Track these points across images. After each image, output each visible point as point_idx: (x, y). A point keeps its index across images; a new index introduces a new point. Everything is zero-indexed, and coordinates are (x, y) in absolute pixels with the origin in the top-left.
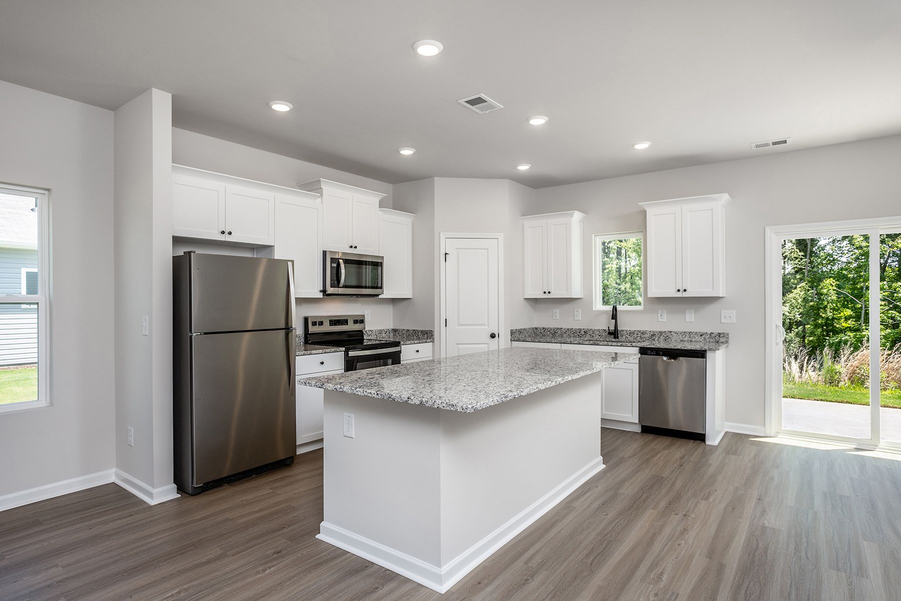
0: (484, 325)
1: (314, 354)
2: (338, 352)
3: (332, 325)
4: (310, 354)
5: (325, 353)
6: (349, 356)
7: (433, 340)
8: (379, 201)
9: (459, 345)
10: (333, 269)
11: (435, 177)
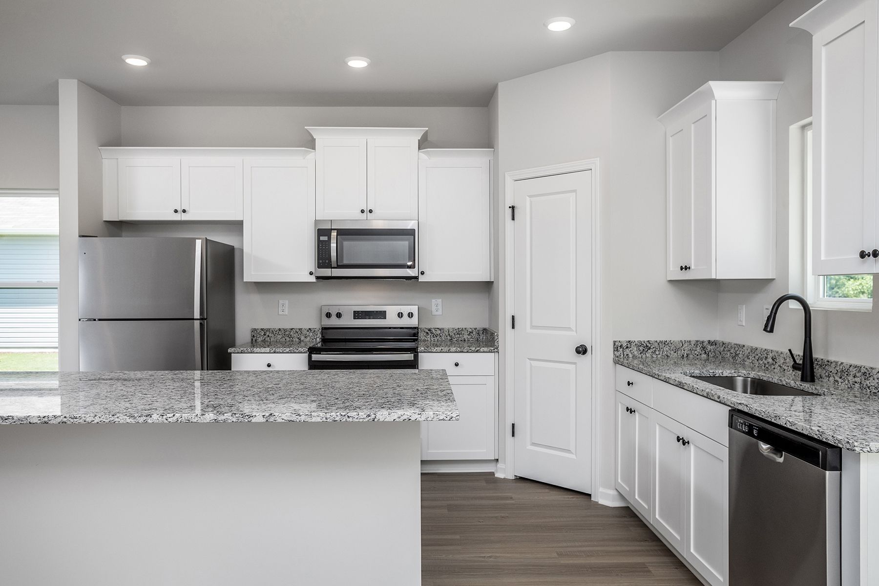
0: (569, 329)
1: (257, 353)
2: (295, 353)
3: (358, 318)
4: (252, 353)
5: (275, 352)
6: (313, 360)
7: (496, 350)
8: (419, 139)
9: (532, 362)
10: (322, 244)
11: (499, 84)
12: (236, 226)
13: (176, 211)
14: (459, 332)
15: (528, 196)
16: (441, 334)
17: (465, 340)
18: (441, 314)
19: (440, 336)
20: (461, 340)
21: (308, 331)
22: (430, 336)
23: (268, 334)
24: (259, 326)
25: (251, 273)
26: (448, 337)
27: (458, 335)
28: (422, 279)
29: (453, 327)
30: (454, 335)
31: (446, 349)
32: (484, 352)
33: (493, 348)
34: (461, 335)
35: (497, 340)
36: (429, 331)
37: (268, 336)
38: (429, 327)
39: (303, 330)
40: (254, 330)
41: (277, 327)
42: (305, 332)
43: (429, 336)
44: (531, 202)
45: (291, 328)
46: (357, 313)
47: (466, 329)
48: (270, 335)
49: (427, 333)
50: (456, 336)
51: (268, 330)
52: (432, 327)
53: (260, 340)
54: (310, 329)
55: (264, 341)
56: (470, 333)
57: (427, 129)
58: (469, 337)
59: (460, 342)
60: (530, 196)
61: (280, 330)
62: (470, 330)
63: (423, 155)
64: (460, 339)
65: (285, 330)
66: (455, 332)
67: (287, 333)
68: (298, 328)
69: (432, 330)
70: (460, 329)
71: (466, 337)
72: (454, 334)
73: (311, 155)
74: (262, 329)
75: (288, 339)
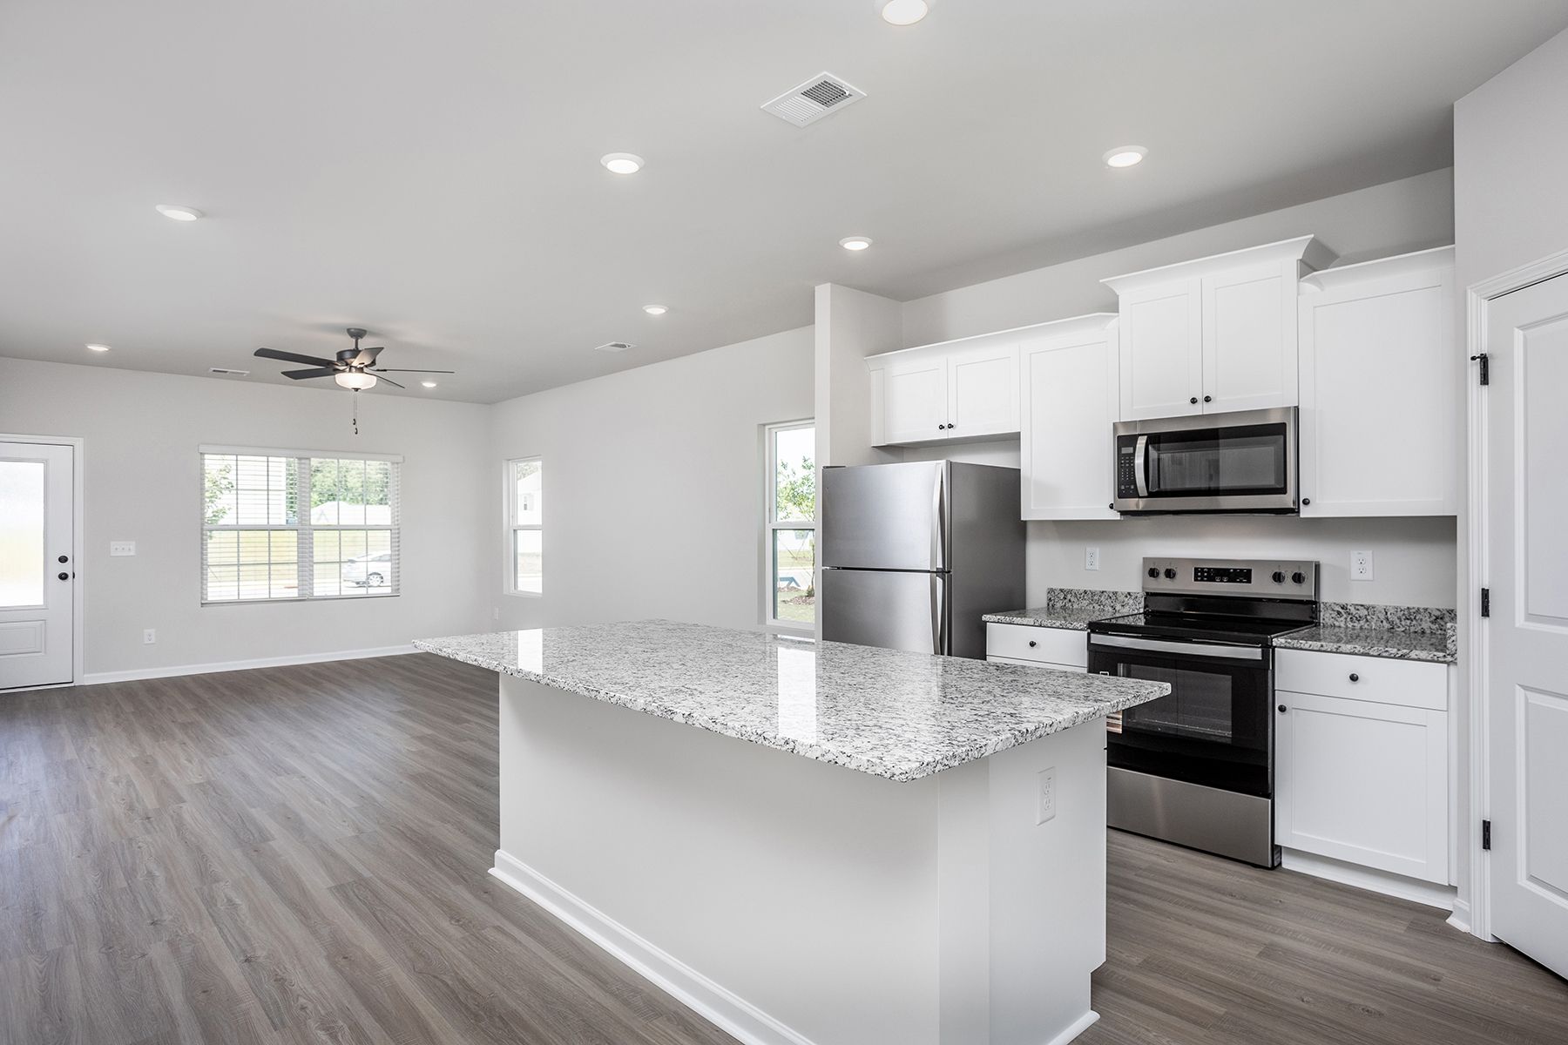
1: (1017, 624)
3: (1202, 580)
4: (1010, 624)
5: (1040, 626)
6: (1092, 642)
7: (1449, 659)
8: (1301, 258)
9: (1529, 694)
10: (1125, 459)
11: (1456, 104)
12: (1011, 441)
13: (942, 427)
14: (1411, 615)
15: (1518, 328)
16: (1368, 617)
17: (1423, 632)
18: (1371, 578)
19: (1367, 621)
20: (1416, 632)
21: (1126, 597)
22: (1346, 619)
23: (1069, 597)
24: (1057, 586)
25: (1032, 509)
26: (1384, 622)
27: (1408, 622)
28: (1305, 512)
29: (1396, 605)
30: (1398, 621)
31: (1333, 646)
32: (1419, 660)
33: (1441, 654)
34: (1414, 622)
35: (1453, 638)
36: (1342, 608)
37: (1070, 601)
38: (1343, 602)
39: (1119, 594)
40: (1051, 591)
41: (1083, 589)
42: (1122, 598)
43: (1342, 618)
44: (1525, 337)
45: (1102, 590)
46: (1199, 572)
47: (1426, 610)
48: (1072, 600)
49: (1339, 613)
50: (1403, 623)
51: (1070, 591)
52: (1349, 603)
53: (1058, 605)
54: (1129, 593)
55: (1064, 608)
56: (1437, 618)
57: (1312, 236)
58: (1434, 627)
59: (1413, 636)
60: (1521, 327)
61: (1085, 592)
62: (1438, 613)
63: (1308, 286)
64: (1412, 629)
65: (1093, 594)
66: (1400, 614)
67: (1095, 598)
68: (1112, 590)
69: (1349, 607)
70: (1414, 610)
71: (1426, 625)
72: (1399, 618)
73: (1113, 323)
74: (1061, 590)
75: (1097, 607)
